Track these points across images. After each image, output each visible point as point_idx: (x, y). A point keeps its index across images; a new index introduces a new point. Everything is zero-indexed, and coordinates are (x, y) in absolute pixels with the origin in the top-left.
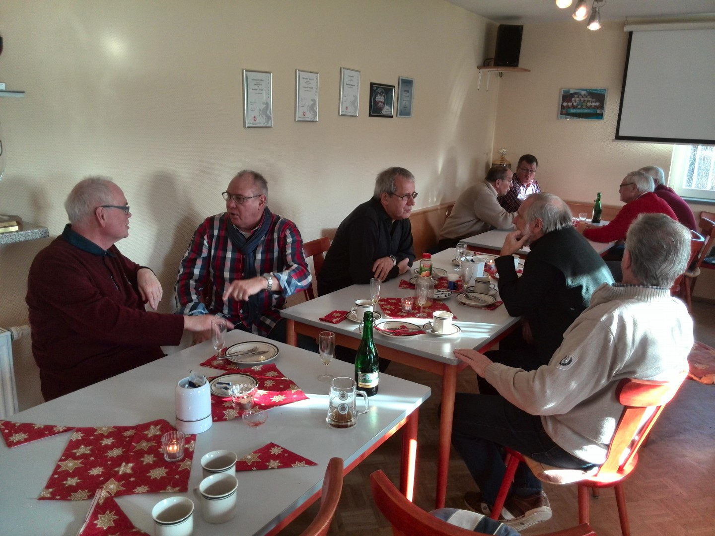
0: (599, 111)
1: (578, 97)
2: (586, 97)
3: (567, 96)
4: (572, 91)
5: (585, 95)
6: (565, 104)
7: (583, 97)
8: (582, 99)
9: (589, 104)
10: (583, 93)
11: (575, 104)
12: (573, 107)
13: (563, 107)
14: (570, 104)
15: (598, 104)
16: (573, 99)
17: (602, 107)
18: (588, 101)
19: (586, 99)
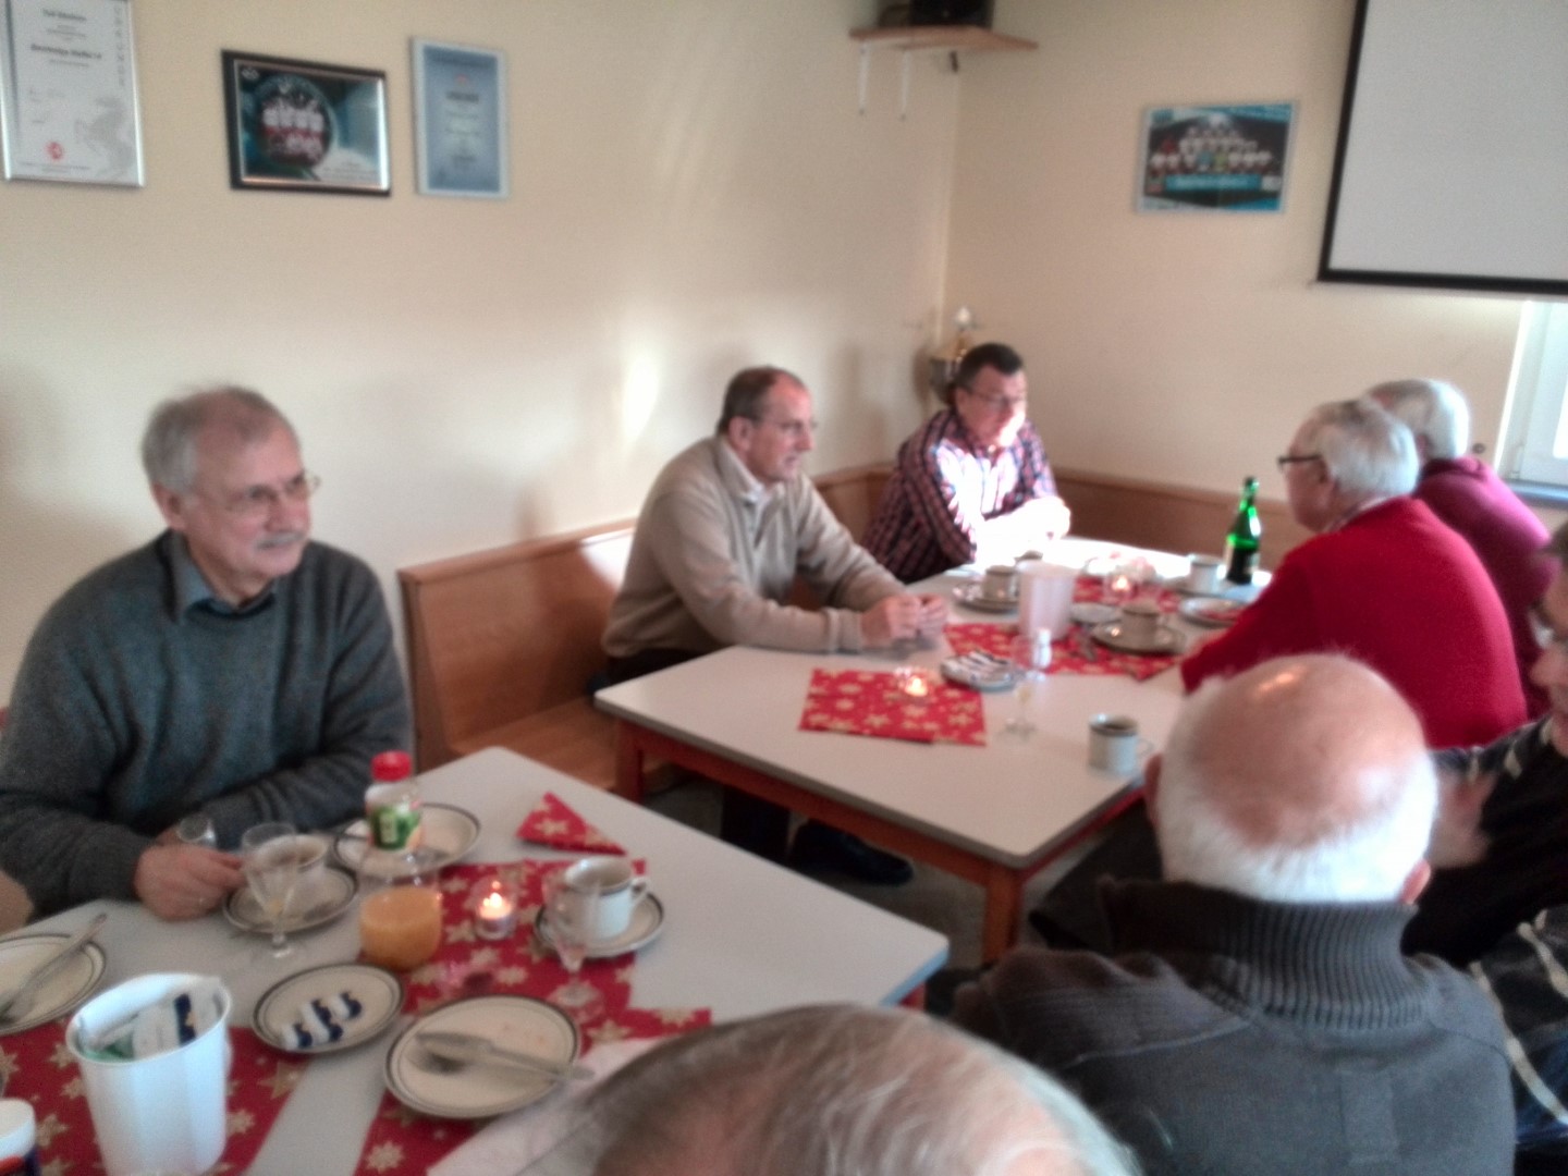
0: (1268, 183)
1: (1200, 134)
2: (1227, 132)
3: (1165, 135)
4: (1180, 115)
5: (1221, 126)
6: (1159, 160)
7: (1214, 134)
8: (1213, 142)
9: (1234, 158)
10: (1217, 119)
11: (1190, 159)
12: (1185, 170)
13: (1152, 172)
14: (1173, 160)
15: (1264, 157)
16: (1184, 144)
17: (1276, 167)
18: (1232, 149)
19: (1226, 142)
